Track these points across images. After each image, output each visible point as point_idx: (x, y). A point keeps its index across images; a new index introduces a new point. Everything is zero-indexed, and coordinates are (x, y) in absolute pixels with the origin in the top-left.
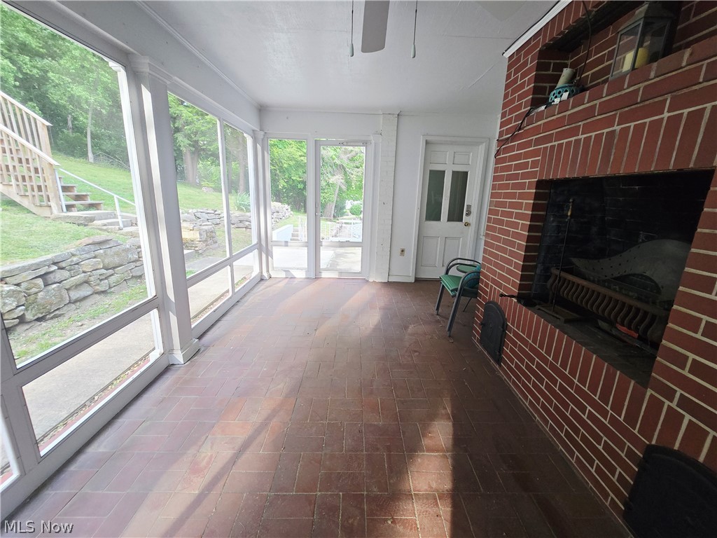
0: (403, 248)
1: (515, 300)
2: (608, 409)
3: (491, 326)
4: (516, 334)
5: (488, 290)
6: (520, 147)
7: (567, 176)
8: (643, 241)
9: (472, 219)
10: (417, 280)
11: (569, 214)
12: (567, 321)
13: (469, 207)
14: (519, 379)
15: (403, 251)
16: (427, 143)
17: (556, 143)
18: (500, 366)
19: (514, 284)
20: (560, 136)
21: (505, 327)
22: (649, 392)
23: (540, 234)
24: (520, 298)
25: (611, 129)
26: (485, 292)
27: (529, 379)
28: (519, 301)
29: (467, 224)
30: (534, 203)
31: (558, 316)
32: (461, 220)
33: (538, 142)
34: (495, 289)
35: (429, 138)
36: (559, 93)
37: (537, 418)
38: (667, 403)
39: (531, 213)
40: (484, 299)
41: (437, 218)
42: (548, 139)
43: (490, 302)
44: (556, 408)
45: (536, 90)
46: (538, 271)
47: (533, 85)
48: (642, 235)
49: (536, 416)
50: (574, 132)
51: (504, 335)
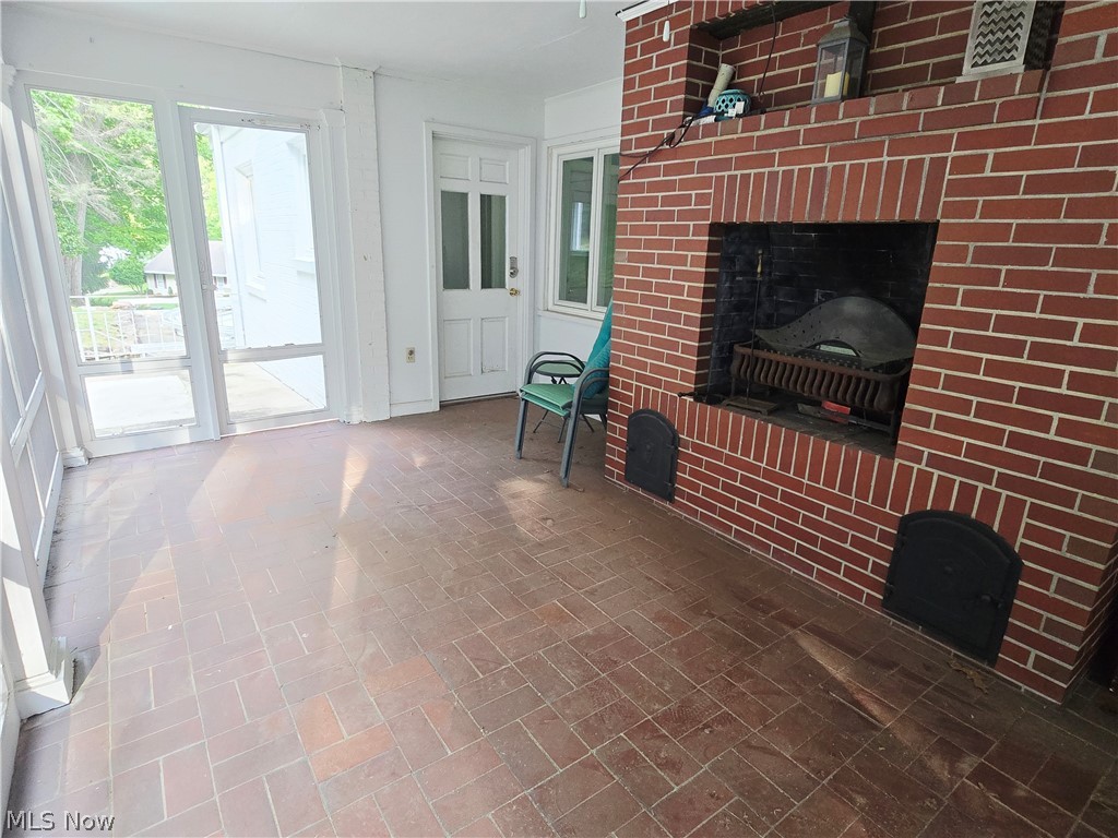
0: (411, 346)
1: (690, 399)
2: (853, 497)
3: (648, 447)
4: (696, 448)
5: (633, 395)
6: (668, 170)
7: (761, 220)
8: (820, 302)
9: (521, 282)
10: (444, 406)
11: (759, 270)
12: (770, 413)
13: (513, 260)
14: (712, 508)
15: (411, 353)
16: (435, 136)
17: (738, 173)
18: (672, 501)
19: (684, 376)
20: (743, 163)
21: (675, 441)
22: (897, 462)
23: (714, 300)
24: (698, 395)
25: (820, 165)
26: (627, 399)
27: (731, 503)
28: (696, 400)
29: (514, 292)
30: (707, 257)
31: (757, 409)
32: (502, 285)
33: (703, 167)
34: (647, 390)
35: (440, 130)
36: (731, 100)
37: (752, 549)
38: (916, 466)
39: (703, 270)
40: (624, 410)
41: (463, 284)
42: (724, 165)
43: (638, 412)
44: (781, 525)
45: (690, 88)
46: (713, 354)
47: (684, 79)
48: (818, 294)
49: (749, 547)
50: (768, 161)
51: (676, 454)
